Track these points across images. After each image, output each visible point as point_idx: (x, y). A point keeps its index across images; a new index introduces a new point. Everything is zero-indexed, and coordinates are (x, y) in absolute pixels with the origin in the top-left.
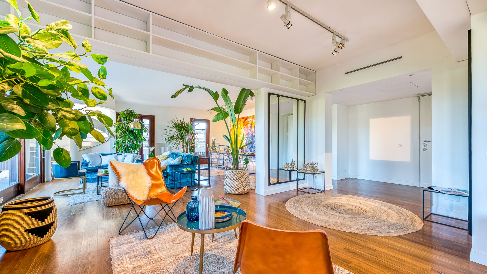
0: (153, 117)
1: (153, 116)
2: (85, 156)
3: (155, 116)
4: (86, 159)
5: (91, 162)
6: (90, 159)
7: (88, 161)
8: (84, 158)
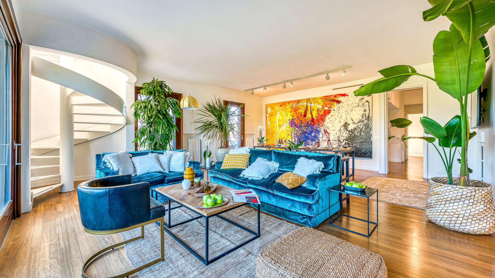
0: (181, 96)
1: (181, 94)
2: (108, 159)
3: (182, 94)
4: (111, 164)
5: (121, 170)
6: (119, 164)
7: (116, 169)
8: (108, 162)
